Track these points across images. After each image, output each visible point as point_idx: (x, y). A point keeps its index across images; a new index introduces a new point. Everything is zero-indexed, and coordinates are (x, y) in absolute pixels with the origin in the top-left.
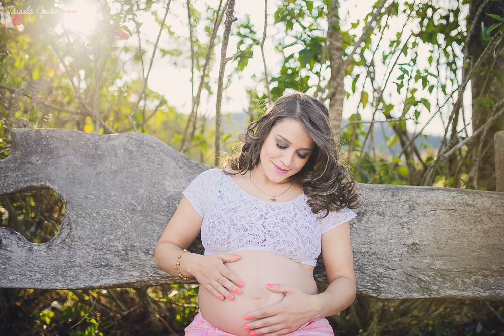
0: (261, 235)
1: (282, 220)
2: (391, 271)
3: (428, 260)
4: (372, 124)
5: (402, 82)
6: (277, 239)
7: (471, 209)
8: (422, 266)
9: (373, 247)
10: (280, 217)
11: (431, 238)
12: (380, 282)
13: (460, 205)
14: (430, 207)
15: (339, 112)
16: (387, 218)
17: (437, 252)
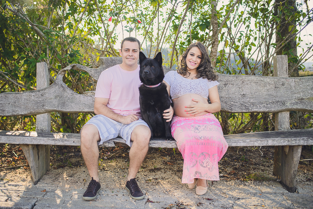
0: (190, 89)
1: (196, 84)
2: (236, 103)
3: (248, 99)
4: (230, 54)
5: (241, 38)
6: (195, 90)
7: (263, 82)
8: (246, 101)
9: (230, 95)
10: (195, 83)
11: (249, 92)
12: (232, 107)
13: (259, 81)
14: (249, 82)
15: (216, 49)
16: (234, 85)
17: (251, 97)
